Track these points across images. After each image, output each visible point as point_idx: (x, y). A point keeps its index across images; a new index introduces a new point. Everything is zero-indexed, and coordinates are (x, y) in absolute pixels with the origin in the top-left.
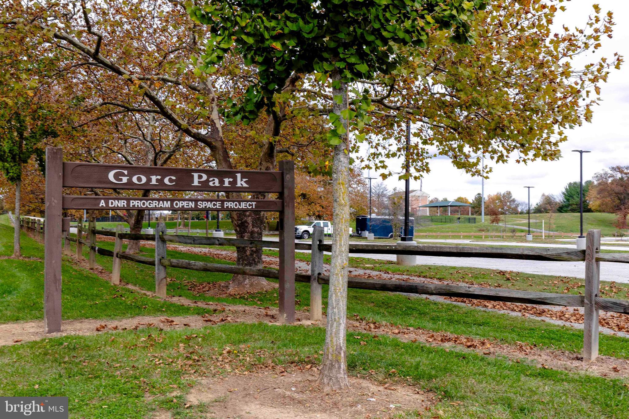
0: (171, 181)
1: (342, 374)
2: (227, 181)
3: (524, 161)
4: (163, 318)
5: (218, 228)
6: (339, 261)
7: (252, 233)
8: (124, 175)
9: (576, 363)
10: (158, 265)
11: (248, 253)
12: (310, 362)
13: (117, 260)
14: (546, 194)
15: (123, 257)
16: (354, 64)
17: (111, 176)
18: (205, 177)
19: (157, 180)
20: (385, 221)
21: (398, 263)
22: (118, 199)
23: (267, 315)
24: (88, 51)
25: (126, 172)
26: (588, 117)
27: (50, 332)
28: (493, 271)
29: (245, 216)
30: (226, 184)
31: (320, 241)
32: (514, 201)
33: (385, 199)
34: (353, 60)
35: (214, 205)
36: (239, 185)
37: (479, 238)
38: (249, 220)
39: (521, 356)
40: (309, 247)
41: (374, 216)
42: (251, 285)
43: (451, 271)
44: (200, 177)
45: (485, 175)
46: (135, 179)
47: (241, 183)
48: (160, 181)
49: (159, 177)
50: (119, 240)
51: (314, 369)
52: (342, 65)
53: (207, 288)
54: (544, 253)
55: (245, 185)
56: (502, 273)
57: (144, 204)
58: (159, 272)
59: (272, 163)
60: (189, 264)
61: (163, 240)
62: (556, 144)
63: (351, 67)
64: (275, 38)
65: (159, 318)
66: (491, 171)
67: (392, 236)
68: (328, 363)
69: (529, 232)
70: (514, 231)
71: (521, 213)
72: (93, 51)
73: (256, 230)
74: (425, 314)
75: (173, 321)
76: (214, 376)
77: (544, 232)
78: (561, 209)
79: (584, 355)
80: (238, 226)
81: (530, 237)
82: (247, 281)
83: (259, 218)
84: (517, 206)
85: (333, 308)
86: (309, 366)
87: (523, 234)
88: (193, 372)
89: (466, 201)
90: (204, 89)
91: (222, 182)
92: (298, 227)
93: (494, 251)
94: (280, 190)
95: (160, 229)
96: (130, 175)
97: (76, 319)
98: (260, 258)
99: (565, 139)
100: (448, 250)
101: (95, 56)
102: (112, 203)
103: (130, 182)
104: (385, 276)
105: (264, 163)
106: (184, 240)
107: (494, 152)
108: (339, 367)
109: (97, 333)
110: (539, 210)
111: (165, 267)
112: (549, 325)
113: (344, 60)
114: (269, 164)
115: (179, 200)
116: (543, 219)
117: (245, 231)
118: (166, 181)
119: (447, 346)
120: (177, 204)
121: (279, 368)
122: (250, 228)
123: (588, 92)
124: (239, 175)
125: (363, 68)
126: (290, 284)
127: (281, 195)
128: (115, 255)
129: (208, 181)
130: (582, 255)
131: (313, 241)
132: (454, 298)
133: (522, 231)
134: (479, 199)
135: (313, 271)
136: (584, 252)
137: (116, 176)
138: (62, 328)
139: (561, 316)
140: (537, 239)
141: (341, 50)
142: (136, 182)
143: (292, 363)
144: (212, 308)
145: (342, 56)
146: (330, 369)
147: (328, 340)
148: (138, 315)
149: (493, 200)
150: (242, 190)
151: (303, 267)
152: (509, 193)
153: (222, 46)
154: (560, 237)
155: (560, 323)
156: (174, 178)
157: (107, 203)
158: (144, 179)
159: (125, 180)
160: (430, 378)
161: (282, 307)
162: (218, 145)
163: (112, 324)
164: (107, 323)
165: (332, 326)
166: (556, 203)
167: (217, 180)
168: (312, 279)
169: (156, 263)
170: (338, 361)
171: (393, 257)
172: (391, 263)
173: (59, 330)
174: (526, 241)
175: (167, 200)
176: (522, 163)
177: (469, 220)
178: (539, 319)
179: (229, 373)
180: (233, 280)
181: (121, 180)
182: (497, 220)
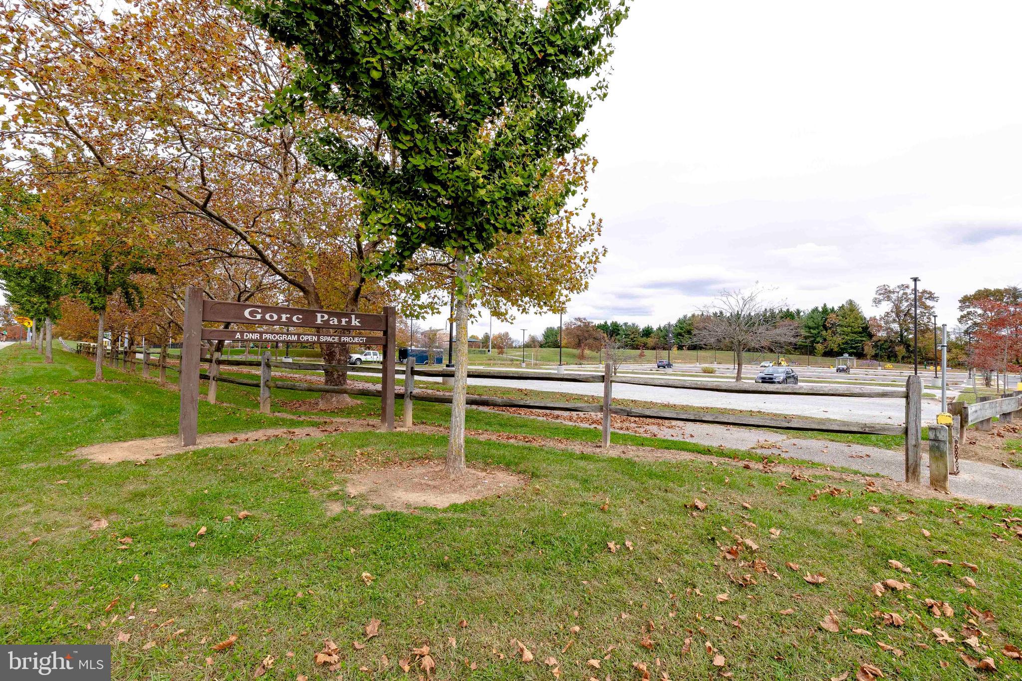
0: (298, 318)
1: (463, 465)
2: (344, 320)
3: (540, 313)
4: (285, 430)
5: (287, 355)
6: (461, 383)
7: (339, 360)
8: (258, 313)
9: (598, 450)
10: (264, 386)
11: (335, 376)
12: (427, 458)
13: (214, 382)
14: (532, 335)
15: (221, 379)
16: (474, 244)
17: (247, 313)
18: (326, 317)
19: (287, 318)
20: (423, 352)
21: (443, 383)
22: (252, 333)
23: (368, 425)
24: (197, 202)
25: (260, 311)
26: (586, 287)
27: (185, 446)
28: (514, 389)
29: (333, 347)
30: (343, 323)
31: (412, 368)
32: (510, 339)
33: (419, 335)
34: (474, 241)
35: (333, 339)
36: (353, 324)
37: (489, 365)
38: (337, 350)
39: (563, 446)
40: (403, 372)
41: (413, 348)
42: (338, 402)
43: (485, 389)
44: (322, 317)
45: (511, 321)
46: (267, 317)
47: (355, 322)
48: (290, 319)
49: (288, 316)
50: (215, 366)
51: (432, 463)
52: (466, 244)
53: (297, 405)
54: (578, 377)
55: (358, 324)
56: (521, 390)
57: (275, 337)
58: (264, 392)
59: (356, 306)
60: (294, 385)
61: (268, 366)
62: (564, 303)
63: (472, 245)
64: (421, 220)
65: (282, 430)
66: (514, 319)
67: (427, 363)
68: (452, 457)
69: (523, 361)
70: (512, 360)
71: (515, 348)
72: (202, 204)
73: (342, 358)
74: (480, 420)
75: (294, 432)
76: (359, 472)
77: (533, 362)
78: (541, 346)
79: (602, 444)
80: (327, 355)
81: (524, 365)
82: (334, 399)
83: (345, 349)
84: (513, 342)
85: (456, 417)
86: (427, 461)
87: (518, 362)
88: (341, 470)
89: (477, 338)
90: (298, 244)
91: (339, 321)
92: (352, 355)
93: (544, 376)
94: (385, 329)
95: (266, 356)
96: (264, 314)
97: (203, 434)
98: (345, 380)
99: (569, 300)
100: (512, 375)
101: (203, 208)
102: (247, 336)
103: (263, 319)
104: (438, 393)
105: (349, 306)
106: (290, 366)
107: (520, 306)
108: (461, 460)
109: (231, 444)
110: (527, 346)
111: (269, 388)
112: (565, 425)
113: (468, 240)
114: (354, 307)
115: (305, 335)
116: (532, 352)
117: (333, 359)
118: (294, 319)
119: (512, 441)
120: (302, 338)
121: (405, 464)
122: (338, 356)
123: (590, 271)
124: (353, 317)
125: (480, 247)
126: (390, 400)
127: (385, 333)
128: (211, 378)
129: (328, 320)
130: (602, 379)
131: (407, 368)
132: (496, 408)
133: (517, 360)
134: (487, 337)
135: (406, 390)
136: (603, 376)
137: (251, 313)
138: (198, 441)
139: (571, 419)
140: (528, 366)
141: (465, 233)
142: (268, 319)
143: (413, 459)
144: (322, 420)
145: (466, 237)
146: (454, 462)
147: (452, 441)
148: (260, 428)
149: (496, 338)
150: (356, 328)
151: (400, 389)
152: (507, 333)
153: (383, 221)
154: (543, 365)
155: (570, 423)
156: (301, 317)
157: (242, 336)
158: (276, 317)
159: (259, 317)
160: (517, 464)
161: (383, 420)
162: (311, 289)
163: (242, 436)
164: (237, 436)
165: (455, 430)
166: (538, 342)
167: (336, 320)
168: (405, 396)
169: (262, 385)
170: (460, 456)
171: (439, 379)
172: (438, 383)
173: (195, 444)
174: (522, 368)
175: (295, 334)
176: (539, 315)
177: (481, 352)
178: (557, 421)
179: (369, 470)
180: (322, 399)
181: (256, 317)
182: (501, 353)
